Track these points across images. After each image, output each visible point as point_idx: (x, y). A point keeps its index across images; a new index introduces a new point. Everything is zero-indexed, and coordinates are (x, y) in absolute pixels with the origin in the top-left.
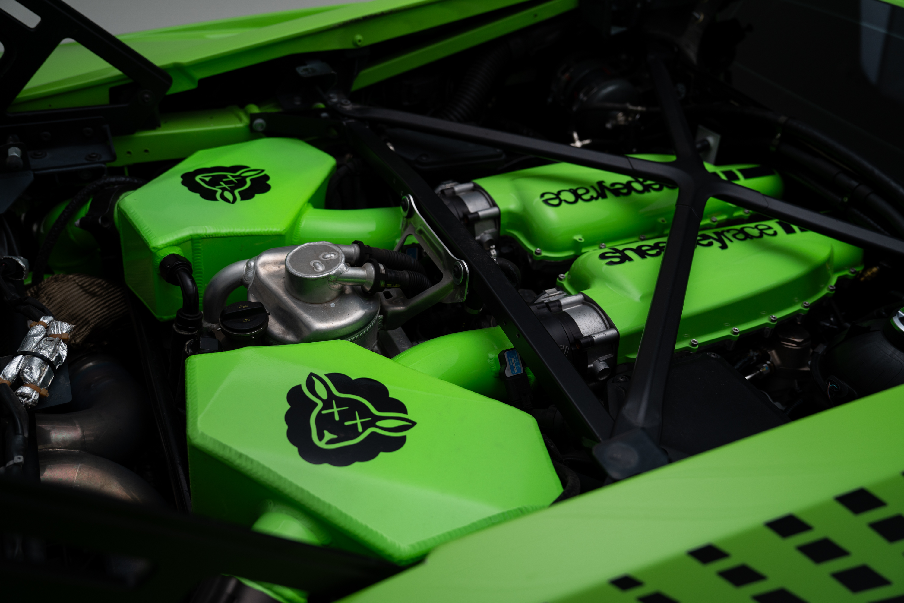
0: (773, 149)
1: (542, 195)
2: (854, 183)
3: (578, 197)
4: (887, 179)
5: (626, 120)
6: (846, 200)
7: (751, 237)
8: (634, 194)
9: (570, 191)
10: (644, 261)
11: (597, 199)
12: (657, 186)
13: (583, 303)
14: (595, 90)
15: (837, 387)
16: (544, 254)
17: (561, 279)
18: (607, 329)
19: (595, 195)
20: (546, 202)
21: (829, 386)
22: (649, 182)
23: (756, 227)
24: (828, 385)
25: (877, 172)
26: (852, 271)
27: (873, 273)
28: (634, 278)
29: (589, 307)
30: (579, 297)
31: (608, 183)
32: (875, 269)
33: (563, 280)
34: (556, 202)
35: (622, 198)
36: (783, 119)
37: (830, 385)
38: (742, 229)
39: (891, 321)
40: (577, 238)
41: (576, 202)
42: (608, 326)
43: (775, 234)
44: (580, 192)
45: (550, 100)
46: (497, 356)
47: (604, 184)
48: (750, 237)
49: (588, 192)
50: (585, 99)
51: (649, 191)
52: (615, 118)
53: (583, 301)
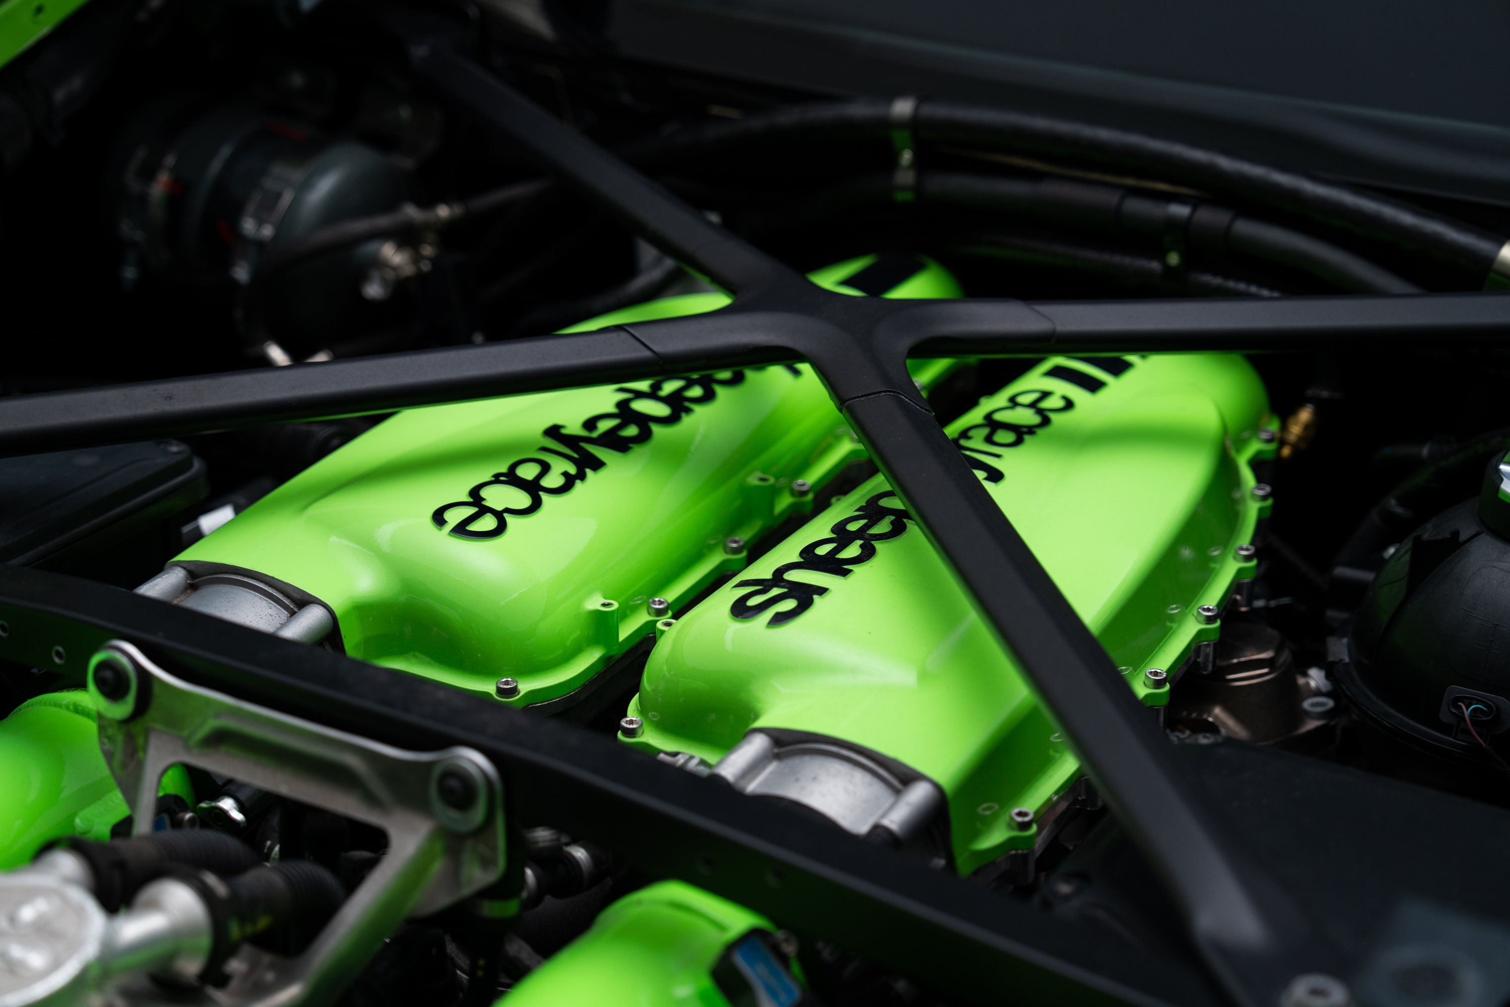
0: (903, 196)
1: (439, 517)
2: (1180, 211)
3: (533, 488)
4: (1257, 171)
5: (417, 258)
6: (1174, 259)
7: (1031, 430)
8: (657, 430)
9: (497, 479)
10: (851, 578)
11: (581, 476)
12: (696, 392)
13: (778, 757)
14: (287, 198)
15: (1485, 709)
16: (526, 686)
17: (630, 733)
18: (897, 792)
19: (572, 470)
20: (461, 530)
21: (1467, 713)
22: (669, 387)
23: (1013, 402)
24: (1463, 713)
25: (1225, 163)
26: (1264, 436)
27: (1307, 427)
28: (870, 633)
29: (807, 759)
30: (756, 745)
31: (573, 426)
32: (1305, 415)
33: (640, 732)
34: (488, 523)
35: (638, 451)
36: (903, 108)
37: (1467, 709)
38: (988, 417)
39: (1500, 496)
40: (594, 603)
41: (536, 505)
42: (895, 782)
43: (1069, 404)
44: (528, 472)
45: (130, 273)
46: (706, 983)
47: (564, 431)
48: (1025, 430)
49: (546, 468)
50: (267, 231)
51: (688, 411)
52: (378, 263)
53: (776, 750)
